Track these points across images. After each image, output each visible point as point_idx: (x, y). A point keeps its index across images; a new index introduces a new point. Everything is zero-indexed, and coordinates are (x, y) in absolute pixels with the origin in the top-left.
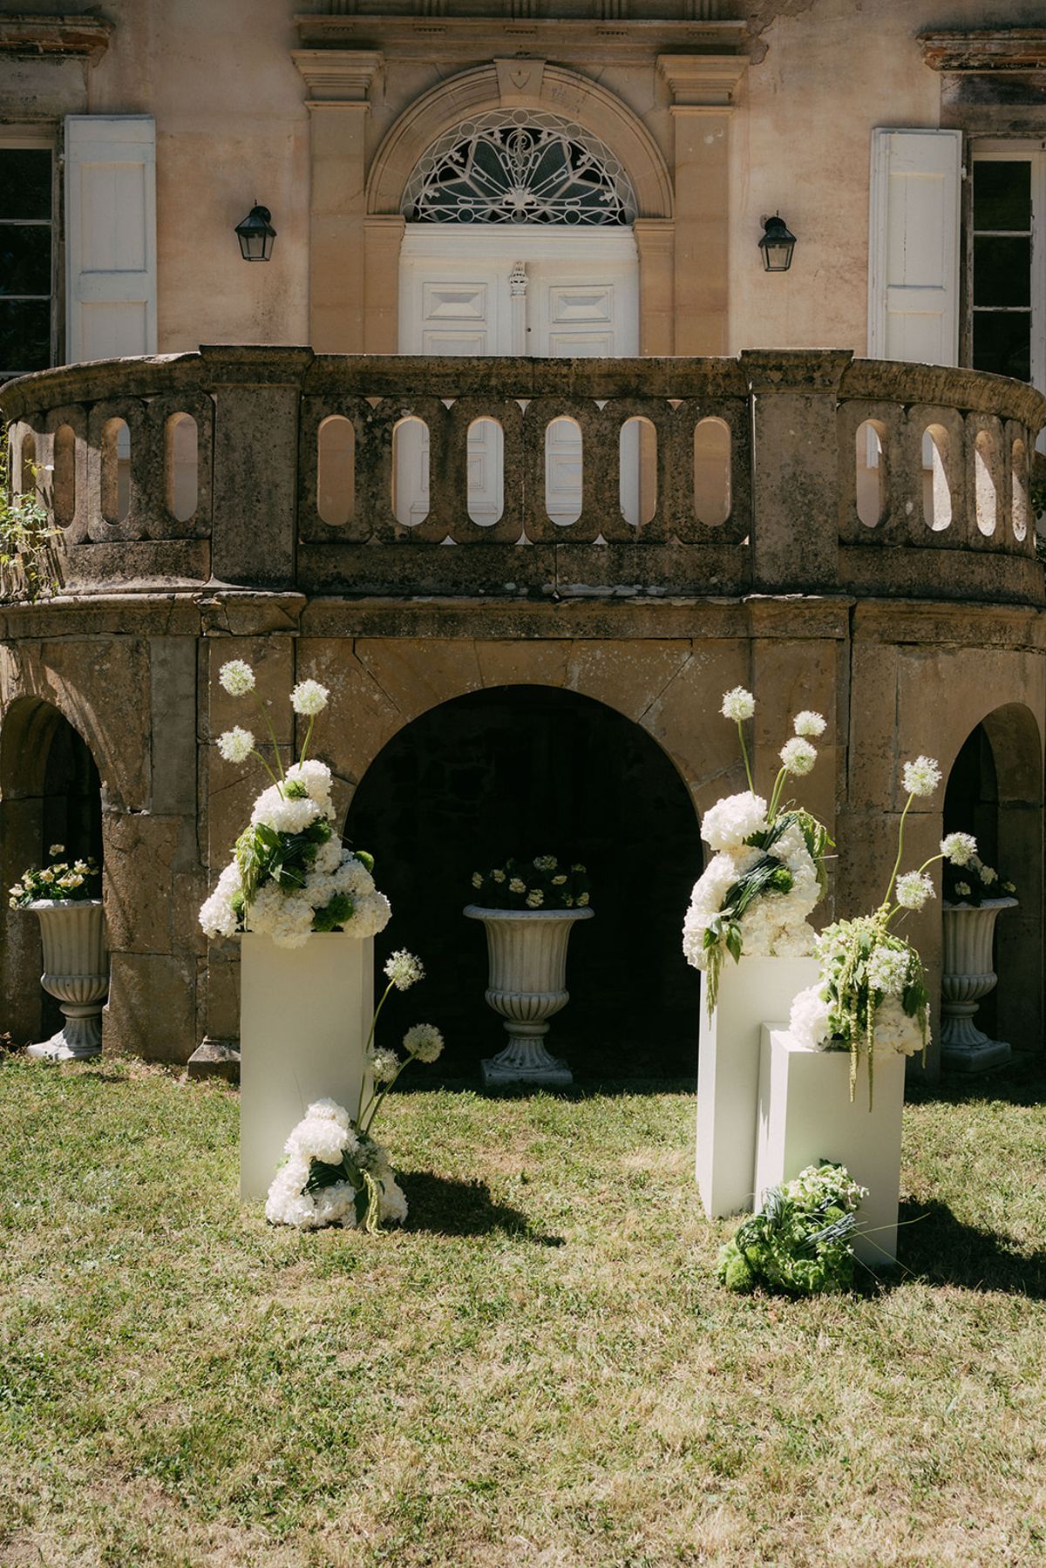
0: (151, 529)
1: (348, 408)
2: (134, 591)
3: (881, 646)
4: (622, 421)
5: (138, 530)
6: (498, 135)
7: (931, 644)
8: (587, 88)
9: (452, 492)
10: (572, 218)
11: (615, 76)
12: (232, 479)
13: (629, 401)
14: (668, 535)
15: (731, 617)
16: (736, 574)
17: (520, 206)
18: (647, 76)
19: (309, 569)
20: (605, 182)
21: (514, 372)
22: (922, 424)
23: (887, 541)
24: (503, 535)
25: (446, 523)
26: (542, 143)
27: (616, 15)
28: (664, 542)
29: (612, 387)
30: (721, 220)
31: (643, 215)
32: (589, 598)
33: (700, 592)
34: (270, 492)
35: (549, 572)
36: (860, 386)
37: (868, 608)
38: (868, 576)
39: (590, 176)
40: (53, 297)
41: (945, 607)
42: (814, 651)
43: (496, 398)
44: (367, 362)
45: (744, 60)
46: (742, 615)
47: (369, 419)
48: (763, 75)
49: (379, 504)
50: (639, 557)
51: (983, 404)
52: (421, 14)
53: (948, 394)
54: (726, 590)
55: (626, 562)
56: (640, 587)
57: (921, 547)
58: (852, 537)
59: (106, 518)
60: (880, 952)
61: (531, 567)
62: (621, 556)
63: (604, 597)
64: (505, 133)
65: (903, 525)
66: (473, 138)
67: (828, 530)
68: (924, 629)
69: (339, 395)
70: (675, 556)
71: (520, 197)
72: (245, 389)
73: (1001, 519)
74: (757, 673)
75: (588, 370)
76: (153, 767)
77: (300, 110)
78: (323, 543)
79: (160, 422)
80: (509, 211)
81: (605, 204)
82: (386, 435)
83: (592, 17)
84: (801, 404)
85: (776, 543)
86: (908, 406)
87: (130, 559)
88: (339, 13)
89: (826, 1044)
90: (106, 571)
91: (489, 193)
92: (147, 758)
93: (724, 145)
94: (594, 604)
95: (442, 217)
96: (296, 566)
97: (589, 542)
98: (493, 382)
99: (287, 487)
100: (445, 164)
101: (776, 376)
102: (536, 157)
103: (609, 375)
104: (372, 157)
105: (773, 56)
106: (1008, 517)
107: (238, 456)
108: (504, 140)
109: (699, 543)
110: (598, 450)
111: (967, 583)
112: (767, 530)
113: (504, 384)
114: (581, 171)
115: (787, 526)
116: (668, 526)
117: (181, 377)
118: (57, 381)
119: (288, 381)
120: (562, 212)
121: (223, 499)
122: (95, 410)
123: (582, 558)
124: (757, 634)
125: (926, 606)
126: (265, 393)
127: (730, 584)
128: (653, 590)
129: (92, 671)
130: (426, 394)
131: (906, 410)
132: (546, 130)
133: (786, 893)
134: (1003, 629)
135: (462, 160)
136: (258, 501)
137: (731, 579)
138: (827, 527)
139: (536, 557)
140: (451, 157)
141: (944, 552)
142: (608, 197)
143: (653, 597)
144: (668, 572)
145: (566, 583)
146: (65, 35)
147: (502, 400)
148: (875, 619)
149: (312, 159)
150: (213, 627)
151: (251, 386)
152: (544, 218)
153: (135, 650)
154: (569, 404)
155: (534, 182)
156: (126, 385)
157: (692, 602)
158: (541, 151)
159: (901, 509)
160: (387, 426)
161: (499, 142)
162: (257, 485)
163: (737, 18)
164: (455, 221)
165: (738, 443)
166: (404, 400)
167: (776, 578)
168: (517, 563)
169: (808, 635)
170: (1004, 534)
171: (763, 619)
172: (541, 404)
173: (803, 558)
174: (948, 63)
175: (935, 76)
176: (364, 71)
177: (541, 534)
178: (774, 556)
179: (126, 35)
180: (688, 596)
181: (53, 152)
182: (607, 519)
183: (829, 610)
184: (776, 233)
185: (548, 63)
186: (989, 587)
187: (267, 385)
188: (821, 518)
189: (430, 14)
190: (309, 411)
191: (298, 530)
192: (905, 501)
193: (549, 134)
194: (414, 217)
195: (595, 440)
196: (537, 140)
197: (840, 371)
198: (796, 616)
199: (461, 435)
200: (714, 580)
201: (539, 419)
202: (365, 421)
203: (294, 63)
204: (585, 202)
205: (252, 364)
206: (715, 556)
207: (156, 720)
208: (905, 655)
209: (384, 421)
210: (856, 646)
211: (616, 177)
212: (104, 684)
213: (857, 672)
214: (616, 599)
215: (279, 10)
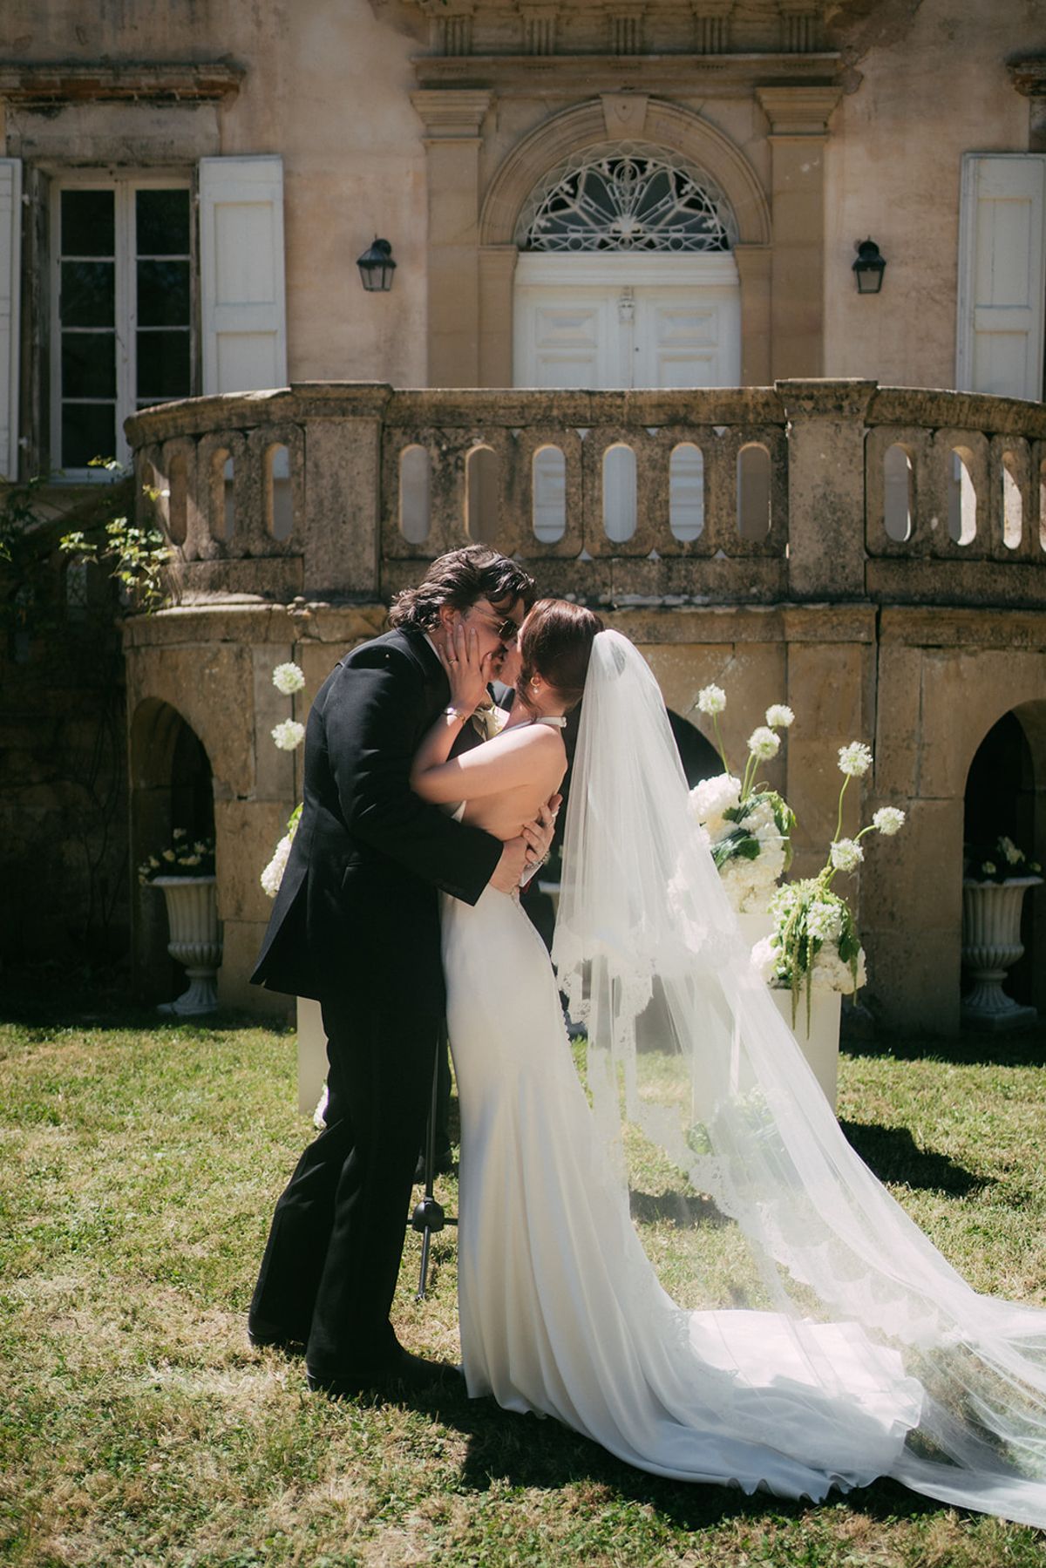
0: (252, 548)
1: (425, 439)
2: (237, 603)
3: (906, 649)
4: (672, 447)
5: (242, 549)
6: (606, 167)
7: (953, 647)
8: (689, 120)
9: (518, 512)
10: (677, 245)
11: (715, 109)
12: (321, 503)
13: (677, 429)
14: (713, 550)
15: (768, 624)
16: (773, 585)
17: (627, 234)
18: (746, 107)
19: (391, 583)
20: (708, 210)
21: (573, 404)
22: (948, 446)
23: (912, 554)
24: (565, 551)
25: (513, 540)
26: (648, 173)
27: (716, 50)
28: (710, 557)
29: (662, 417)
30: (816, 245)
31: (742, 243)
32: (639, 607)
33: (740, 602)
34: (354, 514)
35: (605, 584)
36: (888, 413)
37: (891, 615)
38: (894, 586)
39: (694, 204)
40: (191, 328)
41: (966, 612)
42: (841, 654)
43: (558, 427)
44: (440, 396)
45: (837, 90)
46: (776, 622)
47: (444, 448)
48: (856, 104)
49: (453, 524)
50: (686, 570)
51: (1008, 427)
52: (531, 53)
53: (972, 419)
54: (763, 599)
55: (674, 575)
56: (686, 597)
57: (945, 559)
58: (880, 551)
59: (213, 538)
60: (817, 906)
61: (589, 579)
62: (670, 569)
63: (654, 606)
64: (613, 164)
65: (928, 539)
66: (583, 171)
67: (856, 544)
68: (945, 633)
69: (417, 427)
70: (718, 569)
71: (626, 225)
72: (332, 423)
73: (1027, 532)
74: (791, 674)
75: (640, 401)
76: (256, 759)
77: (419, 147)
78: (403, 559)
79: (258, 452)
80: (616, 239)
81: (708, 231)
82: (460, 463)
83: (693, 52)
84: (831, 430)
85: (808, 556)
86: (936, 429)
87: (234, 575)
88: (453, 55)
89: (774, 983)
90: (214, 586)
91: (598, 222)
92: (252, 752)
93: (819, 172)
94: (645, 613)
95: (554, 245)
96: (380, 580)
97: (644, 557)
98: (555, 412)
99: (370, 510)
100: (557, 194)
101: (809, 405)
102: (642, 188)
103: (660, 406)
104: (485, 191)
105: (867, 86)
106: (1034, 530)
107: (326, 482)
108: (611, 171)
109: (740, 557)
110: (650, 474)
111: (989, 591)
112: (800, 545)
113: (565, 415)
114: (685, 199)
115: (818, 541)
116: (713, 541)
117: (277, 412)
118: (170, 415)
119: (370, 415)
120: (667, 239)
121: (313, 521)
122: (203, 441)
123: (635, 572)
124: (789, 639)
125: (947, 612)
126: (349, 426)
127: (768, 594)
128: (698, 600)
129: (202, 675)
130: (494, 424)
131: (932, 435)
132: (651, 161)
133: (753, 859)
134: (1024, 633)
135: (572, 191)
136: (344, 522)
137: (769, 590)
138: (855, 542)
139: (594, 571)
140: (562, 189)
141: (967, 564)
142: (710, 223)
143: (697, 606)
144: (712, 583)
145: (619, 593)
146: (199, 84)
147: (563, 429)
148: (900, 625)
149: (431, 194)
150: (305, 635)
151: (337, 419)
152: (651, 245)
153: (239, 656)
154: (623, 431)
155: (643, 210)
156: (229, 419)
157: (733, 610)
158: (647, 181)
159: (926, 525)
160: (460, 453)
161: (607, 173)
162: (343, 508)
163: (833, 50)
164: (565, 249)
165: (776, 466)
166: (475, 430)
167: (808, 588)
168: (576, 576)
169: (836, 639)
170: (1031, 546)
171: (794, 625)
172: (598, 432)
173: (832, 571)
174: (1036, 89)
175: (1023, 102)
176: (477, 108)
177: (598, 549)
178: (806, 569)
179: (256, 83)
180: (729, 605)
181: (191, 192)
182: (658, 535)
183: (855, 617)
185: (652, 97)
186: (1012, 594)
187: (351, 418)
188: (849, 534)
189: (539, 54)
190: (390, 441)
191: (381, 549)
192: (931, 517)
193: (655, 165)
194: (529, 246)
195: (647, 464)
196: (643, 171)
197: (866, 401)
198: (825, 623)
199: (526, 460)
200: (754, 590)
201: (596, 446)
202: (440, 449)
203: (412, 102)
204: (688, 230)
205: (337, 399)
206: (755, 568)
207: (259, 718)
208: (928, 656)
209: (457, 449)
210: (882, 649)
211: (718, 205)
212: (213, 686)
213: (884, 672)
214: (665, 608)
215: (398, 53)
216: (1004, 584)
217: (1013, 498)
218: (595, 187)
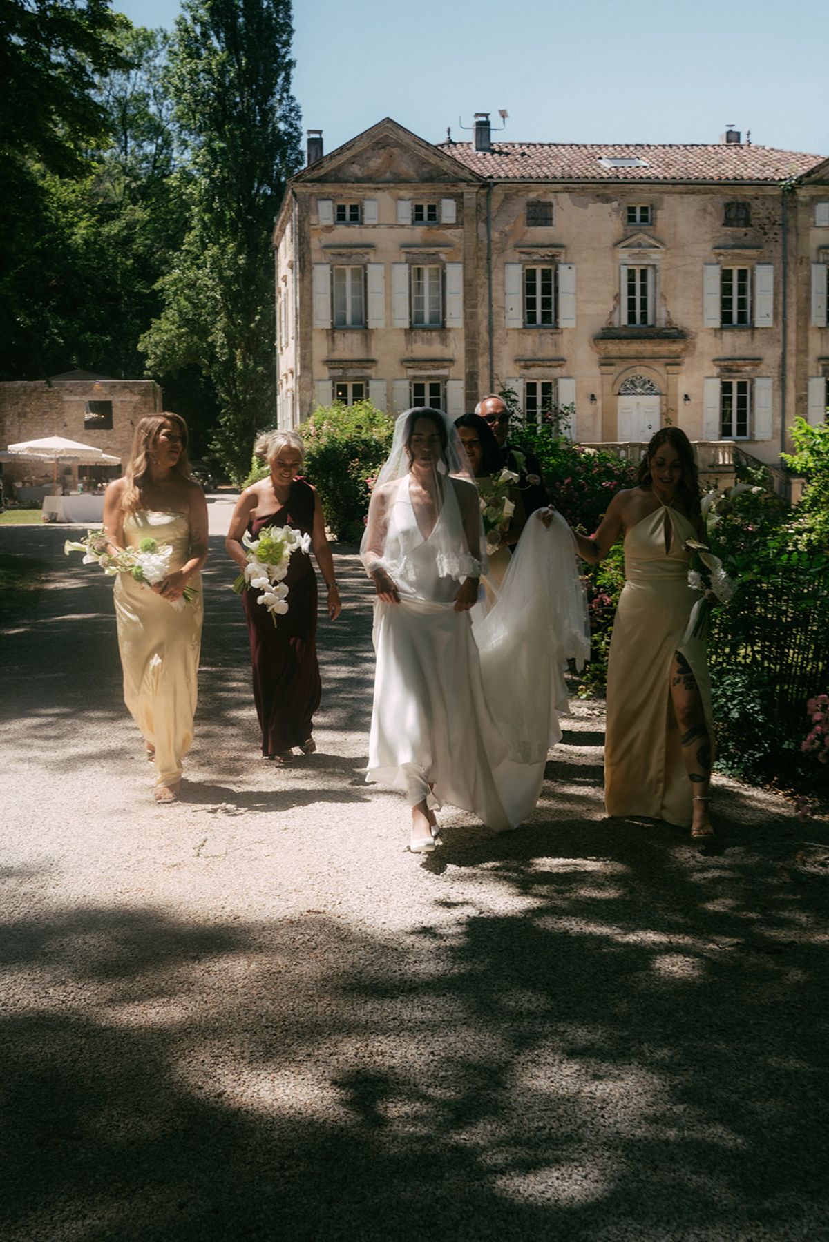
8: (651, 370)
10: (648, 394)
11: (657, 369)
17: (639, 392)
18: (663, 369)
20: (654, 387)
26: (643, 380)
27: (658, 358)
30: (676, 395)
31: (661, 394)
45: (681, 366)
48: (683, 368)
52: (623, 359)
64: (636, 378)
66: (631, 380)
71: (639, 390)
77: (600, 377)
80: (636, 393)
81: (654, 391)
83: (654, 359)
88: (605, 358)
91: (633, 390)
93: (677, 381)
95: (624, 394)
102: (642, 382)
104: (614, 384)
105: (685, 366)
114: (650, 386)
120: (646, 393)
135: (628, 384)
140: (626, 383)
142: (654, 389)
146: (558, 363)
149: (603, 386)
152: (643, 394)
155: (642, 387)
161: (635, 380)
163: (680, 358)
164: (627, 395)
174: (718, 366)
175: (715, 368)
176: (611, 369)
179: (568, 363)
181: (554, 384)
184: (687, 398)
185: (644, 366)
189: (625, 359)
193: (644, 378)
194: (619, 394)
203: (599, 369)
204: (650, 391)
211: (657, 387)
215: (596, 357)
216: (726, 469)
217: (726, 456)
218: (632, 382)
